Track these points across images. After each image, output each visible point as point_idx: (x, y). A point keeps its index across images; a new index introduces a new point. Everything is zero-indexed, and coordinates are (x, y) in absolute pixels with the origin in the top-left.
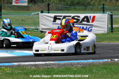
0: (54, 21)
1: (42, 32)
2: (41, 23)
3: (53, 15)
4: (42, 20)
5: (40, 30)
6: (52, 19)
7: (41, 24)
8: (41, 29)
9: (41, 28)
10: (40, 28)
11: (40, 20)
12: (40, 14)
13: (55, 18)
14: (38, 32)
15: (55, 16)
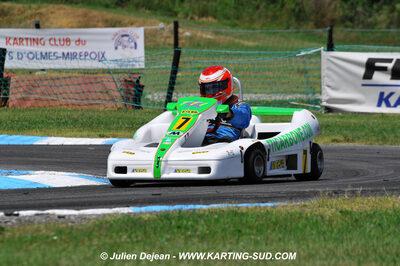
0: (368, 76)
1: (329, 110)
2: (325, 81)
3: (363, 57)
4: (330, 73)
5: (324, 104)
6: (362, 71)
7: (328, 86)
8: (328, 101)
9: (327, 98)
10: (324, 97)
11: (323, 74)
12: (326, 55)
13: (371, 67)
14: (318, 109)
15: (369, 60)
